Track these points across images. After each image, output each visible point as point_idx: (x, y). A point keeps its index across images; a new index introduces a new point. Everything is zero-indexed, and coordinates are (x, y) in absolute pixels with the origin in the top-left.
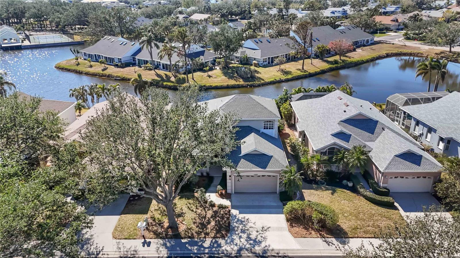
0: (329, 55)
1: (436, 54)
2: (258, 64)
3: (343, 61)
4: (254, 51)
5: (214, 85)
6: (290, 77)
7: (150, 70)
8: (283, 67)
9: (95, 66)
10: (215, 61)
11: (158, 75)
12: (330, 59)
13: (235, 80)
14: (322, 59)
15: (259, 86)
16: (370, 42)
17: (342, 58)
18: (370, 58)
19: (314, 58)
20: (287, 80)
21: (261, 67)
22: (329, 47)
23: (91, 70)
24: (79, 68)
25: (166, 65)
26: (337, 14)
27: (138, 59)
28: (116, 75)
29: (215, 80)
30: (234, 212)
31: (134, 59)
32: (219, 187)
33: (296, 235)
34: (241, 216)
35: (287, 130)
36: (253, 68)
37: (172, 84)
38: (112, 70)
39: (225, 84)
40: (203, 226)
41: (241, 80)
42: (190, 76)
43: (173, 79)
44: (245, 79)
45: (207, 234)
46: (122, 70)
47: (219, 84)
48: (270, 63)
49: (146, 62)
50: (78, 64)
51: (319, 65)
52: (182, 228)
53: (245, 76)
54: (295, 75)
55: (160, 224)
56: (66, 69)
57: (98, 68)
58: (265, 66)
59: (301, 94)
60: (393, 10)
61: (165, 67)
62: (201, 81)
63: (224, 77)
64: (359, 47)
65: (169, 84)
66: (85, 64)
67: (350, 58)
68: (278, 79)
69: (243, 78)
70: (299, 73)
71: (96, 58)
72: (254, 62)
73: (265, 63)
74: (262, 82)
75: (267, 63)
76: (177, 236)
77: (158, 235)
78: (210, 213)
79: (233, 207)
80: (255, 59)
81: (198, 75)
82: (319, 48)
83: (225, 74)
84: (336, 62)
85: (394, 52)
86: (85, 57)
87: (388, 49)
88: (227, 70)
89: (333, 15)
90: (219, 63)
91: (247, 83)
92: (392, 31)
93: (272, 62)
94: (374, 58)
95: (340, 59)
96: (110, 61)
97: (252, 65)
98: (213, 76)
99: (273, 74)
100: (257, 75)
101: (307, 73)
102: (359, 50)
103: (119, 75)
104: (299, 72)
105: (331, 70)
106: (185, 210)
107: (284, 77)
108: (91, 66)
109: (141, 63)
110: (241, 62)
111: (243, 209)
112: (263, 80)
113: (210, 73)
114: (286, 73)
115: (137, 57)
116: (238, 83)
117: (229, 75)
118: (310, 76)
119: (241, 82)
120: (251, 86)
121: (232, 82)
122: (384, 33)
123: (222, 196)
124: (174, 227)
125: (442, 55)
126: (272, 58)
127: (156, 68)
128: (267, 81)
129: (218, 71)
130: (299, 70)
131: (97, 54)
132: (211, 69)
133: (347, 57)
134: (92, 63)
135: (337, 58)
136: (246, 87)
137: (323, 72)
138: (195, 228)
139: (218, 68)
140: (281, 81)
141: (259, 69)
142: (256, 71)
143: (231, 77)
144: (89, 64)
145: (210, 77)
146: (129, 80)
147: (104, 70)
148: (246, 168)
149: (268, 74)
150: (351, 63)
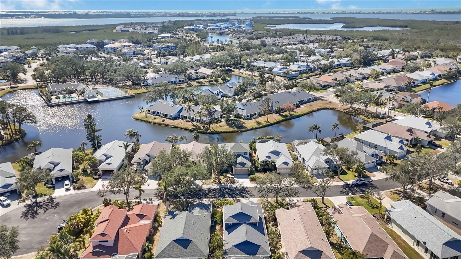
0: (283, 111)
1: (345, 109)
2: (245, 118)
3: (291, 115)
4: (243, 111)
5: (223, 131)
6: (260, 126)
7: (189, 122)
8: (257, 120)
9: (157, 118)
10: (222, 116)
11: (194, 125)
12: (284, 114)
13: (233, 128)
14: (279, 114)
15: (245, 131)
16: (311, 99)
17: (291, 113)
18: (306, 112)
19: (275, 113)
20: (259, 128)
22: (282, 107)
23: (156, 121)
24: (149, 119)
25: (197, 119)
27: (181, 116)
28: (171, 124)
29: (223, 128)
31: (179, 115)
33: (252, 183)
35: (254, 154)
36: (242, 120)
37: (202, 131)
38: (168, 121)
39: (228, 130)
41: (236, 128)
42: (211, 125)
43: (202, 128)
44: (238, 128)
45: (228, 183)
46: (173, 121)
47: (225, 131)
48: (250, 118)
49: (186, 117)
50: (147, 117)
51: (277, 117)
53: (238, 126)
54: (263, 125)
55: (216, 181)
56: (141, 120)
57: (159, 120)
58: (248, 119)
59: (260, 140)
62: (216, 129)
63: (227, 126)
64: (303, 104)
66: (151, 117)
67: (295, 113)
68: (254, 127)
69: (236, 127)
70: (266, 124)
71: (157, 114)
72: (243, 117)
73: (248, 117)
74: (246, 129)
76: (221, 184)
77: (216, 184)
79: (235, 178)
80: (243, 115)
81: (214, 125)
82: (277, 108)
83: (228, 124)
84: (286, 116)
85: (322, 107)
86: (149, 112)
87: (320, 105)
88: (229, 122)
89: (299, 69)
90: (224, 118)
91: (239, 130)
92: (332, 86)
93: (252, 117)
94: (309, 112)
95: (289, 114)
96: (165, 116)
97: (241, 118)
98: (222, 126)
99: (252, 124)
100: (244, 125)
101: (270, 123)
102: (302, 106)
103: (173, 124)
104: (265, 123)
105: (283, 121)
107: (257, 126)
108: (155, 119)
109: (183, 118)
110: (236, 116)
112: (247, 128)
113: (220, 124)
114: (259, 123)
116: (234, 130)
117: (230, 125)
118: (272, 125)
119: (236, 129)
120: (241, 131)
121: (231, 129)
122: (326, 89)
123: (232, 175)
125: (347, 110)
126: (252, 114)
127: (192, 121)
128: (249, 128)
129: (224, 123)
130: (265, 121)
131: (157, 111)
132: (221, 121)
133: (293, 112)
135: (287, 113)
136: (238, 132)
137: (278, 122)
138: (225, 182)
139: (223, 120)
140: (256, 129)
141: (246, 121)
142: (244, 123)
143: (231, 127)
144: (153, 117)
145: (220, 126)
146: (179, 127)
147: (163, 121)
148: (238, 166)
149: (250, 124)
150: (295, 116)
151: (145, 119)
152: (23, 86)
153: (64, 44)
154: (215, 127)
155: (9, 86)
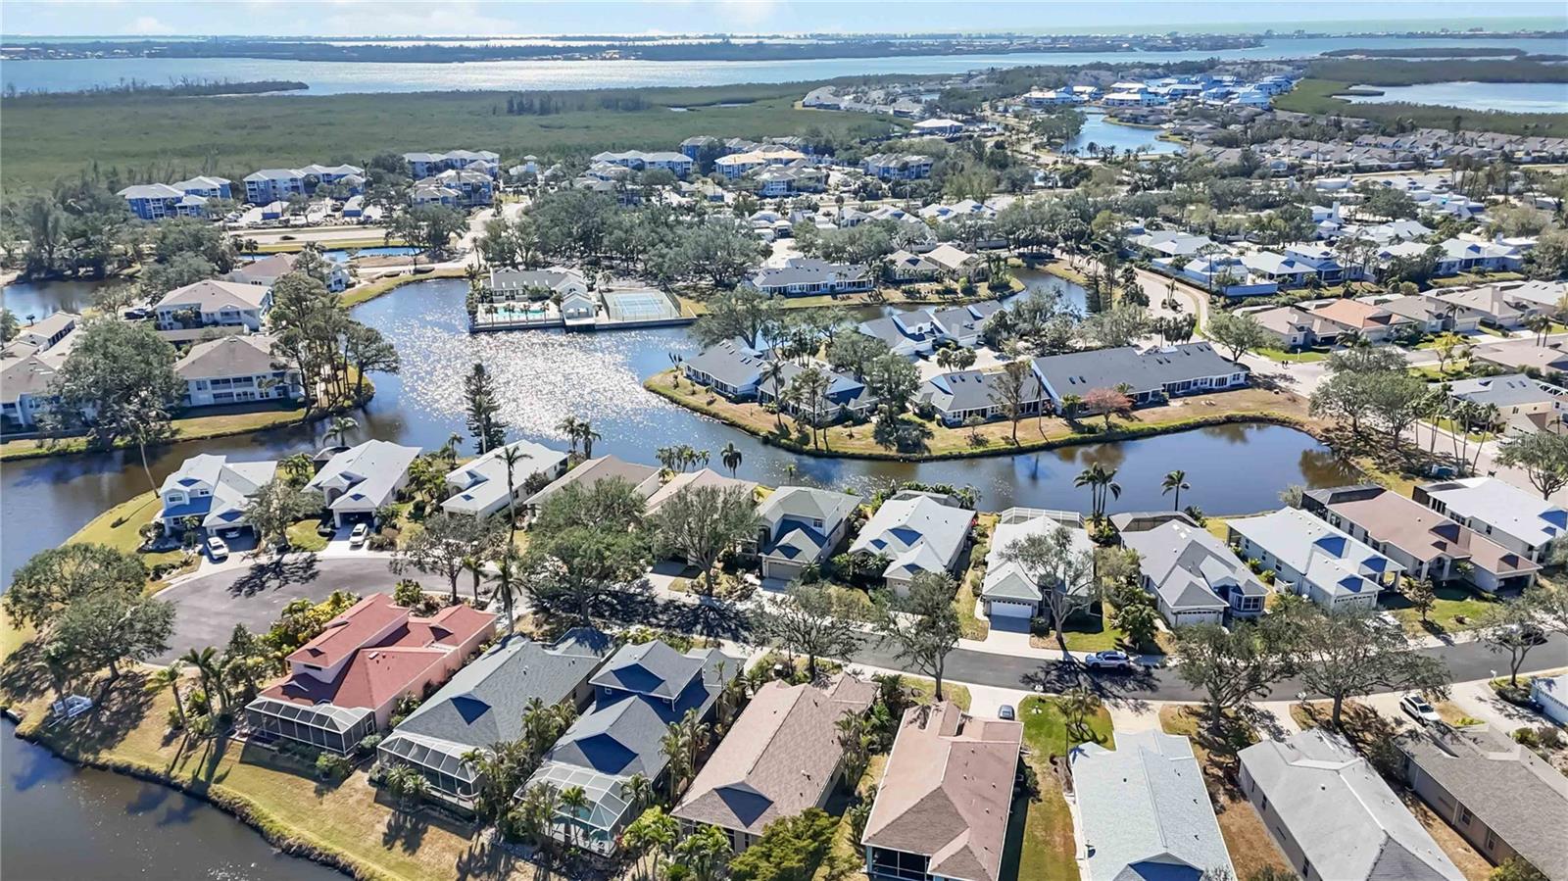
0: (1088, 412)
2: (943, 420)
3: (1111, 427)
5: (850, 451)
6: (982, 449)
7: (773, 413)
8: (980, 430)
9: (699, 392)
12: (1085, 422)
13: (886, 446)
14: (1070, 420)
15: (926, 460)
17: (1114, 420)
20: (971, 456)
21: (945, 425)
22: (1086, 399)
23: (692, 400)
24: (677, 394)
26: (1299, 268)
27: (761, 392)
28: (725, 415)
29: (857, 442)
30: (758, 588)
31: (756, 390)
32: (757, 572)
34: (763, 592)
36: (930, 426)
37: (789, 441)
38: (722, 406)
39: (867, 452)
40: (731, 592)
41: (895, 448)
42: (823, 431)
44: (903, 447)
45: (731, 597)
46: (734, 406)
47: (857, 452)
49: (771, 398)
50: (676, 386)
51: (1056, 428)
52: (715, 591)
53: (906, 442)
54: (991, 447)
55: (702, 587)
56: (659, 393)
57: (702, 398)
58: (952, 425)
59: (906, 492)
60: (1503, 255)
62: (835, 443)
63: (872, 440)
64: (1184, 395)
66: (686, 387)
68: (956, 452)
69: (899, 445)
70: (1003, 445)
71: (703, 380)
72: (938, 415)
73: (957, 419)
74: (926, 454)
76: (710, 595)
77: (697, 592)
78: (740, 586)
79: (760, 586)
80: (941, 411)
81: (835, 430)
83: (879, 434)
84: (1092, 429)
87: (1248, 404)
88: (886, 426)
89: (1288, 270)
91: (900, 455)
95: (1106, 423)
96: (721, 389)
97: (932, 420)
98: (859, 436)
99: (955, 442)
100: (926, 441)
101: (1015, 446)
102: (1175, 403)
103: (728, 415)
104: (1003, 442)
105: (1066, 443)
106: (724, 581)
107: (968, 451)
108: (693, 393)
109: (763, 399)
111: (765, 587)
112: (930, 451)
113: (856, 429)
114: (978, 441)
115: (760, 387)
116: (887, 453)
117: (882, 438)
118: (1020, 451)
119: (893, 451)
120: (906, 460)
121: (879, 450)
123: (756, 577)
124: (710, 589)
127: (782, 411)
128: (934, 454)
129: (869, 427)
130: (1006, 439)
131: (706, 371)
132: (862, 422)
133: (1128, 418)
134: (697, 388)
136: (898, 460)
137: (1048, 447)
138: (724, 593)
139: (874, 419)
141: (938, 431)
142: (930, 434)
143: (882, 442)
144: (691, 388)
145: (851, 436)
146: (739, 426)
147: (710, 403)
148: (777, 556)
149: (943, 440)
150: (1123, 432)
151: (671, 393)
152: (445, 270)
153: (614, 149)
154: (836, 437)
155: (412, 268)
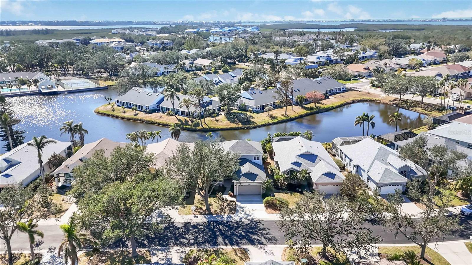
0: (307, 102)
1: (390, 101)
2: (253, 110)
3: (318, 107)
4: (250, 100)
5: (220, 127)
6: (276, 121)
7: (172, 115)
8: (271, 113)
9: (127, 111)
10: (220, 108)
11: (179, 120)
12: (308, 106)
13: (235, 123)
14: (301, 106)
15: (253, 128)
16: (342, 90)
17: (317, 105)
18: (339, 104)
19: (295, 105)
20: (274, 124)
21: (255, 112)
22: (306, 97)
23: (126, 115)
24: (115, 113)
25: (184, 112)
26: (321, 60)
27: (162, 107)
28: (146, 119)
29: (222, 123)
30: (237, 203)
31: (158, 107)
32: (230, 192)
33: (269, 213)
34: (242, 205)
35: (269, 160)
36: (249, 113)
37: (190, 127)
38: (142, 115)
39: (229, 127)
40: (222, 209)
41: (240, 124)
42: (203, 120)
43: (190, 123)
44: (243, 123)
45: (225, 213)
46: (150, 115)
47: (224, 127)
48: (261, 110)
49: (168, 109)
50: (114, 110)
51: (298, 111)
52: (212, 210)
53: (243, 121)
54: (279, 119)
55: (201, 209)
56: (105, 114)
57: (130, 114)
58: (258, 112)
59: (279, 138)
60: (371, 55)
61: (183, 113)
62: (211, 125)
63: (227, 121)
64: (331, 95)
65: (187, 126)
66: (119, 110)
67: (323, 105)
68: (267, 123)
69: (241, 122)
70: (283, 118)
71: (129, 106)
72: (250, 109)
73: (258, 110)
74: (256, 125)
75: (259, 109)
76: (210, 213)
77: (201, 213)
78: (226, 204)
79: (237, 201)
80: (250, 107)
81: (208, 119)
82: (298, 98)
83: (228, 119)
84: (312, 108)
85: (359, 99)
86: (118, 104)
87: (354, 96)
88: (230, 115)
89: (318, 60)
90: (223, 110)
91: (244, 126)
92: (364, 77)
93: (263, 109)
94: (342, 104)
95: (315, 106)
96: (139, 108)
97: (248, 111)
98: (220, 120)
99: (263, 118)
100: (251, 119)
101: (289, 118)
102: (331, 98)
103: (148, 119)
104: (283, 117)
105: (307, 115)
106: (213, 202)
107: (271, 121)
108: (124, 112)
109: (164, 110)
110: (240, 108)
111: (242, 202)
112: (256, 123)
113: (217, 118)
114: (273, 118)
115: (161, 105)
116: (238, 126)
117: (231, 120)
118: (291, 120)
119: (240, 125)
120: (247, 128)
121: (234, 125)
122: (357, 80)
123: (231, 196)
124: (208, 209)
125: (394, 102)
126: (263, 106)
127: (176, 114)
128: (259, 124)
129: (222, 117)
130: (283, 115)
131: (128, 102)
132: (218, 115)
133: (321, 104)
134: (126, 109)
135: (312, 105)
136: (244, 129)
137: (301, 117)
138: (219, 210)
139: (222, 113)
140: (269, 125)
141: (254, 115)
142: (251, 117)
143: (233, 122)
144: (123, 110)
145: (217, 121)
146: (156, 123)
147: (136, 115)
148: (244, 181)
149: (260, 118)
150: (323, 109)
151: (112, 113)
154: (209, 122)
